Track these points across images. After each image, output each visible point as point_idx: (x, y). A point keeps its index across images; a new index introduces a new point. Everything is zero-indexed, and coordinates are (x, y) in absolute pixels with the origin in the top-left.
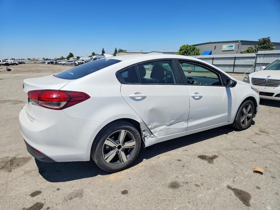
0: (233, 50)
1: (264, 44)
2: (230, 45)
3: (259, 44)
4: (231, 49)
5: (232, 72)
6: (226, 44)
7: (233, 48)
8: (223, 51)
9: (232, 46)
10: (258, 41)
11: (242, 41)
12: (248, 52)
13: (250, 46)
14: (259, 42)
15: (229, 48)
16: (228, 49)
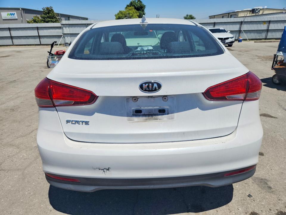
0: (17, 19)
1: (48, 13)
2: (11, 13)
3: (44, 13)
4: (14, 18)
5: (40, 44)
6: (6, 12)
7: (16, 17)
8: (4, 20)
9: (14, 14)
10: (42, 10)
11: (23, 9)
12: (35, 21)
13: (35, 15)
14: (44, 11)
15: (11, 16)
16: (9, 17)
